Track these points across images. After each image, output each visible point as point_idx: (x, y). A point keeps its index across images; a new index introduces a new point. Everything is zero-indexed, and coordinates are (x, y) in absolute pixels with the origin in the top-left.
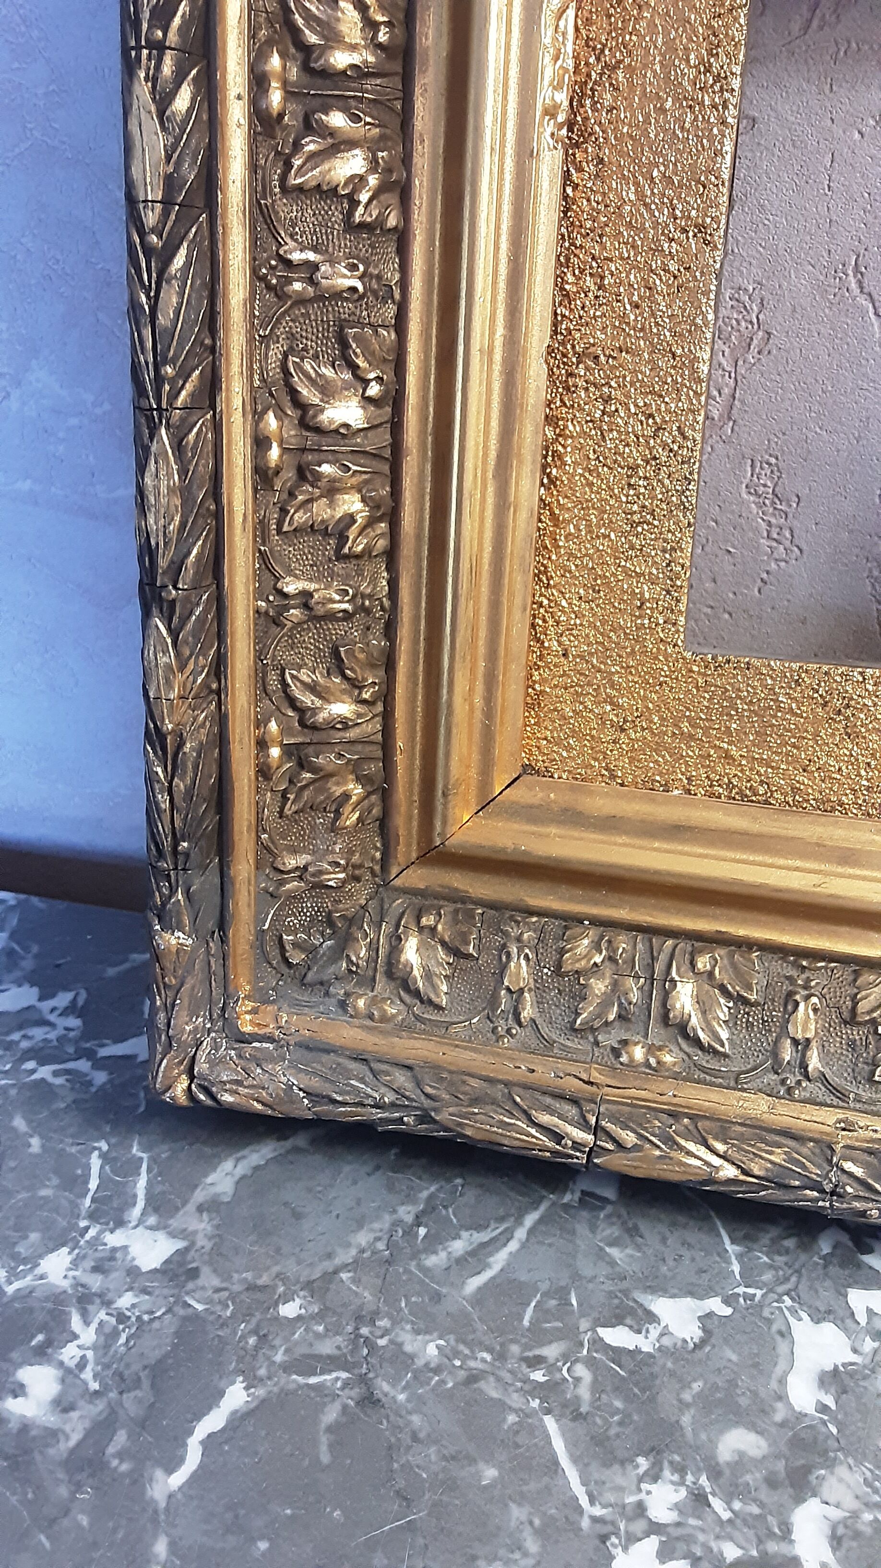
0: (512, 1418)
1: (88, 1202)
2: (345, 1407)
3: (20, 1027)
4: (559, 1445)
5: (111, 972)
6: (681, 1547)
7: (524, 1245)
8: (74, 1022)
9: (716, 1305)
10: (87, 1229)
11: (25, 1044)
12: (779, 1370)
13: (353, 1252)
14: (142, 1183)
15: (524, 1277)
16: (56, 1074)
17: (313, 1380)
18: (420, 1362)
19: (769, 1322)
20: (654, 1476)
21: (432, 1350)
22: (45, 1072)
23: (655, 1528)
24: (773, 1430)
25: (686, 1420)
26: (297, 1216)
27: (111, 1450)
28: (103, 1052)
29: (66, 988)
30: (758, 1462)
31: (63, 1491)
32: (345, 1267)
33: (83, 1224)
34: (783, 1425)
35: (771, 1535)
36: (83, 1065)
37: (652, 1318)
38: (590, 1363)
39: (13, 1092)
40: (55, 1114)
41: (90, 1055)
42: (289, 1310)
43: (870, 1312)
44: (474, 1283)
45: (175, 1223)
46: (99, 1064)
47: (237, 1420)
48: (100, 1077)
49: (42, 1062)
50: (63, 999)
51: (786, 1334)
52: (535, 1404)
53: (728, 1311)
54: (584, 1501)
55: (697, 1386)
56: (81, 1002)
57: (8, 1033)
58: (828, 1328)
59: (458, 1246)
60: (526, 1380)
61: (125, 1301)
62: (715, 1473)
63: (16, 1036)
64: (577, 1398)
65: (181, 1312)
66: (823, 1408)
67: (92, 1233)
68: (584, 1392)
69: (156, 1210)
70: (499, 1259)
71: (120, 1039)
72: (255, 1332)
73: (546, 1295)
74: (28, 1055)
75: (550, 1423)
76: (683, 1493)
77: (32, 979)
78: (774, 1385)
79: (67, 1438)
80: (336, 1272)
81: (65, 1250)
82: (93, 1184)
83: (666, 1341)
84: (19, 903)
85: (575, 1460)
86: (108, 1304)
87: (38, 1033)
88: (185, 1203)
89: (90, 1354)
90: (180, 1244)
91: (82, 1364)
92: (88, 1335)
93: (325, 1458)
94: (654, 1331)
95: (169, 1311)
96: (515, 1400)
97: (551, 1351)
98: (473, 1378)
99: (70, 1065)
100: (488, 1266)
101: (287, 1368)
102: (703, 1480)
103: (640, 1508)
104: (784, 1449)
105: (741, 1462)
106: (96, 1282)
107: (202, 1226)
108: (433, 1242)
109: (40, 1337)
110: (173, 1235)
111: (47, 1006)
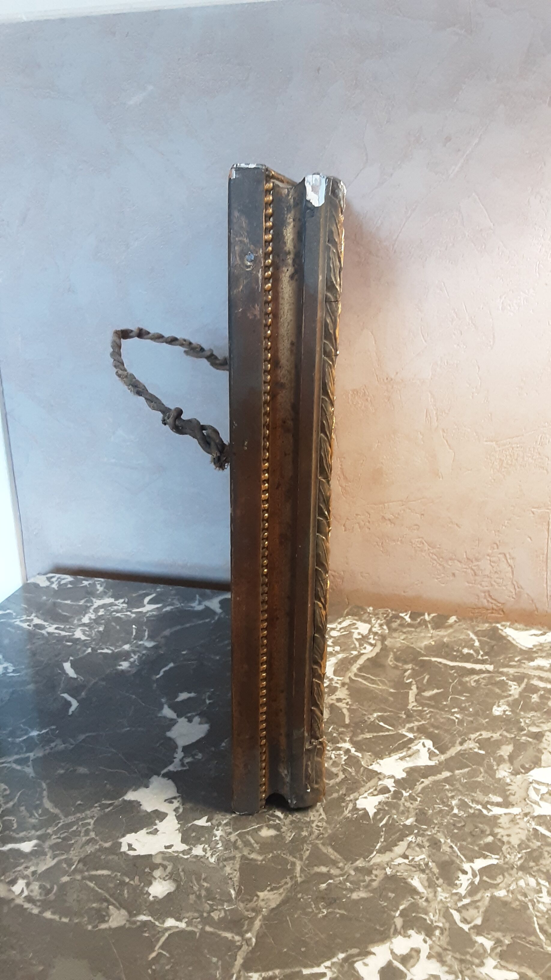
1: (133, 637)
3: (110, 606)
5: (134, 595)
8: (125, 605)
11: (112, 610)
14: (146, 634)
17: (189, 663)
27: (143, 673)
29: (121, 598)
31: (133, 679)
33: (132, 640)
41: (130, 611)
46: (132, 613)
47: (171, 669)
50: (122, 601)
56: (126, 601)
61: (144, 652)
65: (158, 653)
72: (176, 656)
77: (112, 597)
79: (132, 672)
81: (128, 645)
84: (105, 581)
86: (140, 652)
90: (157, 643)
91: (135, 661)
92: (136, 657)
95: (155, 653)
101: (183, 661)
106: (136, 649)
109: (124, 658)
110: (155, 641)
111: (117, 602)
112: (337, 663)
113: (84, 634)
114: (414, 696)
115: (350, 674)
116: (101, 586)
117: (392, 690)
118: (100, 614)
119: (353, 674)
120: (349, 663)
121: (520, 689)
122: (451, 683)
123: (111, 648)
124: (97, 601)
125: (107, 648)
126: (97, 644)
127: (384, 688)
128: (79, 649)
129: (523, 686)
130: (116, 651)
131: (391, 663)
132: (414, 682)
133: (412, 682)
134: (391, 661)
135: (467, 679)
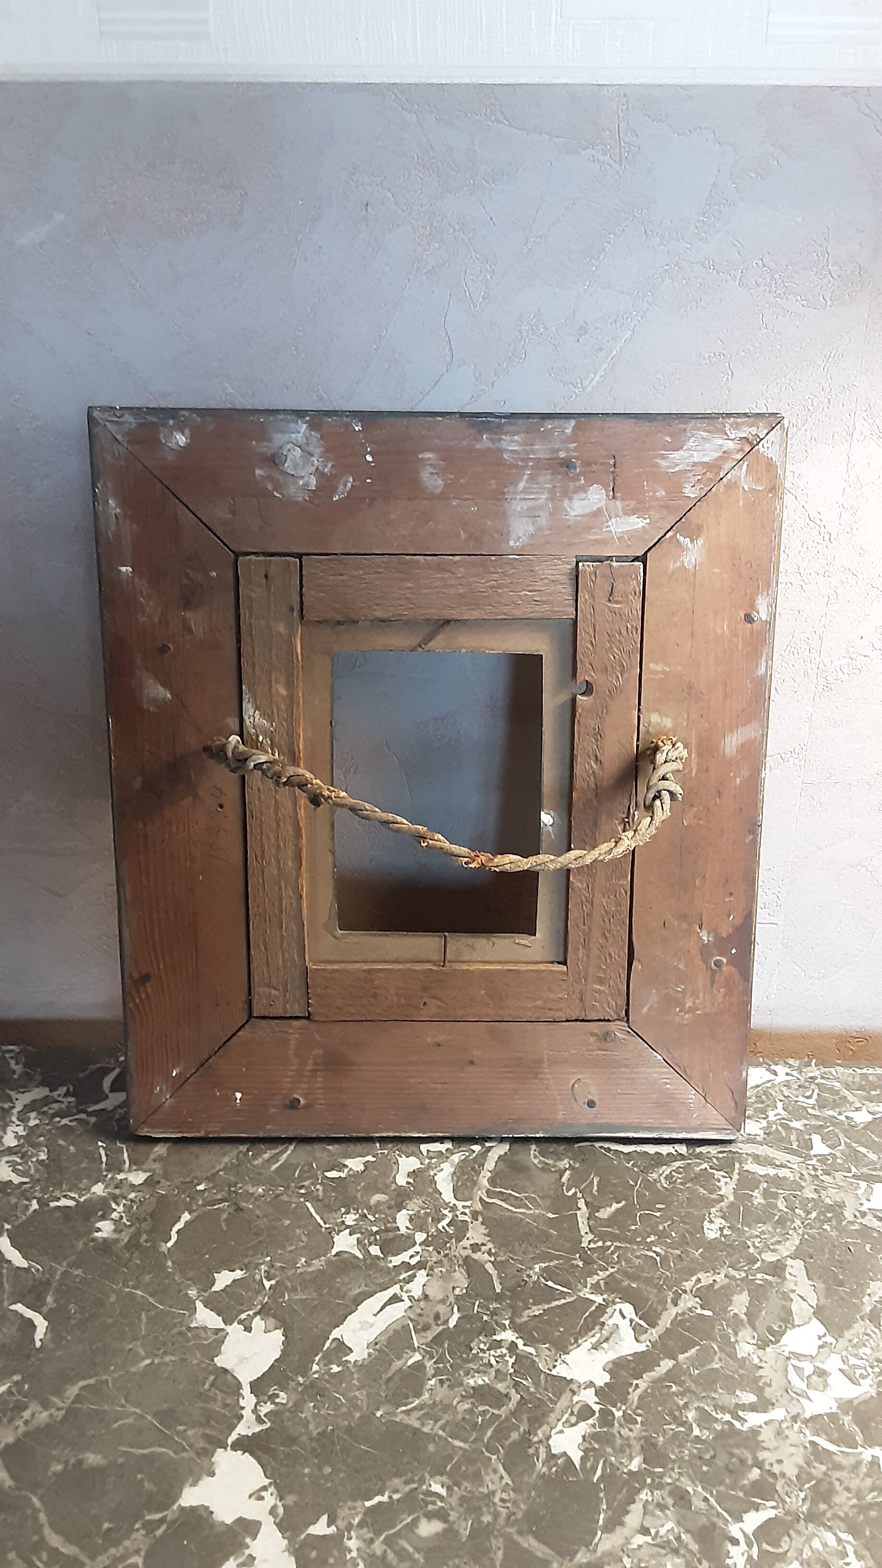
0: (294, 1205)
1: (104, 1165)
2: (230, 1213)
3: (46, 1105)
4: (312, 1210)
5: (81, 1075)
6: (358, 1231)
7: (293, 1151)
8: (72, 1099)
9: (370, 1158)
10: (107, 1175)
11: (51, 1112)
12: (393, 1174)
13: (223, 1165)
14: (125, 1155)
15: (294, 1161)
16: (71, 1121)
17: (215, 1207)
18: (256, 1195)
19: (390, 1160)
20: (347, 1213)
21: (260, 1190)
22: (65, 1121)
23: (348, 1227)
24: (390, 1193)
25: (359, 1195)
26: (197, 1156)
27: (142, 1240)
28: (90, 1110)
29: (61, 1085)
30: (384, 1203)
31: (127, 1255)
32: (221, 1170)
33: (105, 1173)
34: (394, 1190)
35: (389, 1222)
36: (83, 1116)
37: (346, 1166)
38: (322, 1184)
39: (54, 1131)
40: (78, 1136)
41: (84, 1111)
42: (201, 1187)
43: (428, 1151)
44: (274, 1167)
45: (145, 1167)
46: (90, 1114)
47: (188, 1224)
48: (93, 1120)
49: (63, 1117)
50: (62, 1090)
51: (397, 1163)
52: (302, 1200)
53: (374, 1159)
54: (322, 1224)
55: (362, 1184)
56: (71, 1089)
57: (42, 1107)
58: (412, 1158)
59: (266, 1156)
60: (298, 1193)
61: (132, 1195)
62: (369, 1208)
63: (45, 1109)
64: (318, 1196)
65: (157, 1195)
66: (408, 1183)
67: (110, 1176)
68: (320, 1193)
69: (135, 1164)
70: (284, 1157)
71: (97, 1103)
72: (189, 1196)
73: (304, 1166)
74: (54, 1115)
75: (308, 1204)
76: (358, 1216)
77: (43, 1083)
78: (391, 1179)
79: (123, 1240)
80: (218, 1172)
81: (100, 1184)
82: (104, 1159)
83: (351, 1173)
84: (22, 1050)
85: (318, 1213)
86: (125, 1198)
87: (56, 1106)
88: (147, 1159)
89: (123, 1215)
90: (149, 1174)
91: (121, 1217)
92: (121, 1209)
93: (225, 1228)
94: (346, 1171)
95: (151, 1196)
96: (295, 1200)
97: (306, 1183)
98: (278, 1196)
99: (76, 1117)
100: (278, 1161)
101: (204, 1205)
102: (365, 1211)
103: (343, 1222)
104: (395, 1197)
105: (379, 1203)
106: (118, 1191)
107: (157, 1166)
108: (255, 1156)
109: (100, 1213)
110: (145, 1171)
111: (55, 1094)
112: (454, 1173)
113: (15, 1171)
114: (586, 1222)
115: (479, 1192)
116: (17, 1064)
117: (551, 1215)
118: (32, 1123)
119: (484, 1191)
120: (473, 1169)
121: (732, 1185)
122: (633, 1187)
123: (73, 1195)
124: (19, 1096)
125: (65, 1196)
126: (44, 1191)
127: (537, 1211)
128: (16, 1206)
129: (736, 1176)
130: (82, 1200)
131: (536, 1161)
132: (579, 1195)
133: (576, 1193)
134: (535, 1157)
135: (655, 1175)
